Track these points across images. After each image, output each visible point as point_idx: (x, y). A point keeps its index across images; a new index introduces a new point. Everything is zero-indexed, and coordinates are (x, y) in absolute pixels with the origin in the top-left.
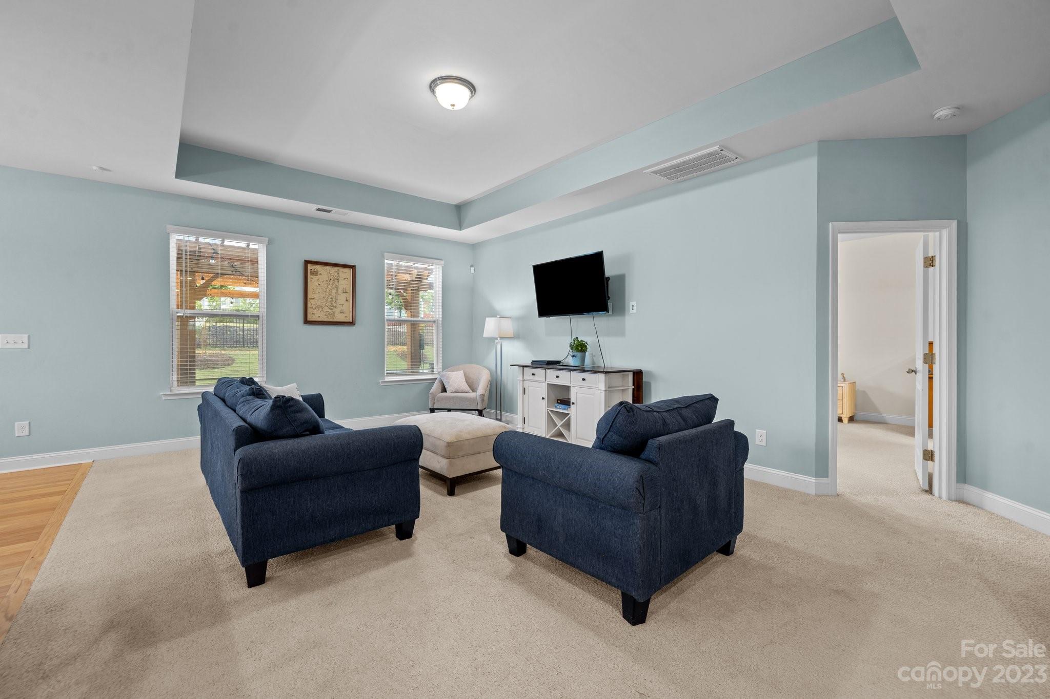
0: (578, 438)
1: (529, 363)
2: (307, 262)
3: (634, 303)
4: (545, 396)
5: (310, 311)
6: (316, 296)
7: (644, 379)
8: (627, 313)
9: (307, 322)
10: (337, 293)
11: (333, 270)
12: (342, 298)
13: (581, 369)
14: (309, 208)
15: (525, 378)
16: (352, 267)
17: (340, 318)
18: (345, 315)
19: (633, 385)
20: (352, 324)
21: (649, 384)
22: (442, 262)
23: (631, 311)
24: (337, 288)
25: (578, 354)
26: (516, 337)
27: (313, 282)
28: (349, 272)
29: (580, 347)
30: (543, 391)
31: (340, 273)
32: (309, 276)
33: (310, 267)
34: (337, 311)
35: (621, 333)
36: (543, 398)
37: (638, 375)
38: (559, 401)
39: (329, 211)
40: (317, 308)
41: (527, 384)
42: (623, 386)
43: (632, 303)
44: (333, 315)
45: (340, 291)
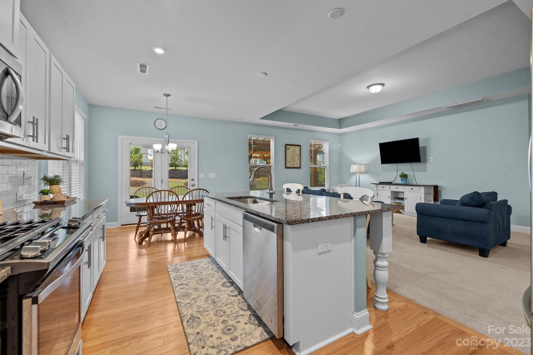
0: (409, 213)
1: (378, 183)
2: (287, 145)
3: (432, 158)
4: (390, 196)
5: (287, 163)
6: (289, 158)
7: (439, 189)
8: (427, 162)
9: (286, 168)
10: (295, 156)
11: (294, 147)
12: (297, 158)
13: (406, 185)
14: (291, 125)
15: (378, 189)
16: (300, 146)
17: (296, 166)
18: (297, 165)
19: (434, 191)
20: (300, 168)
21: (441, 191)
22: (329, 142)
23: (430, 161)
24: (295, 154)
25: (404, 179)
26: (366, 172)
27: (288, 152)
28: (299, 147)
29: (404, 176)
30: (389, 194)
31: (296, 148)
32: (287, 150)
33: (287, 146)
34: (295, 163)
35: (425, 170)
36: (389, 197)
37: (436, 188)
38: (396, 198)
39: (297, 125)
40: (289, 162)
41: (379, 192)
42: (429, 192)
43: (430, 158)
44: (294, 165)
45: (296, 156)
